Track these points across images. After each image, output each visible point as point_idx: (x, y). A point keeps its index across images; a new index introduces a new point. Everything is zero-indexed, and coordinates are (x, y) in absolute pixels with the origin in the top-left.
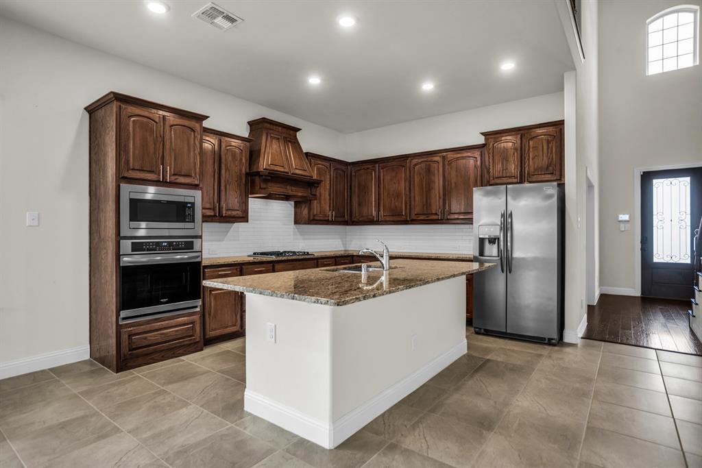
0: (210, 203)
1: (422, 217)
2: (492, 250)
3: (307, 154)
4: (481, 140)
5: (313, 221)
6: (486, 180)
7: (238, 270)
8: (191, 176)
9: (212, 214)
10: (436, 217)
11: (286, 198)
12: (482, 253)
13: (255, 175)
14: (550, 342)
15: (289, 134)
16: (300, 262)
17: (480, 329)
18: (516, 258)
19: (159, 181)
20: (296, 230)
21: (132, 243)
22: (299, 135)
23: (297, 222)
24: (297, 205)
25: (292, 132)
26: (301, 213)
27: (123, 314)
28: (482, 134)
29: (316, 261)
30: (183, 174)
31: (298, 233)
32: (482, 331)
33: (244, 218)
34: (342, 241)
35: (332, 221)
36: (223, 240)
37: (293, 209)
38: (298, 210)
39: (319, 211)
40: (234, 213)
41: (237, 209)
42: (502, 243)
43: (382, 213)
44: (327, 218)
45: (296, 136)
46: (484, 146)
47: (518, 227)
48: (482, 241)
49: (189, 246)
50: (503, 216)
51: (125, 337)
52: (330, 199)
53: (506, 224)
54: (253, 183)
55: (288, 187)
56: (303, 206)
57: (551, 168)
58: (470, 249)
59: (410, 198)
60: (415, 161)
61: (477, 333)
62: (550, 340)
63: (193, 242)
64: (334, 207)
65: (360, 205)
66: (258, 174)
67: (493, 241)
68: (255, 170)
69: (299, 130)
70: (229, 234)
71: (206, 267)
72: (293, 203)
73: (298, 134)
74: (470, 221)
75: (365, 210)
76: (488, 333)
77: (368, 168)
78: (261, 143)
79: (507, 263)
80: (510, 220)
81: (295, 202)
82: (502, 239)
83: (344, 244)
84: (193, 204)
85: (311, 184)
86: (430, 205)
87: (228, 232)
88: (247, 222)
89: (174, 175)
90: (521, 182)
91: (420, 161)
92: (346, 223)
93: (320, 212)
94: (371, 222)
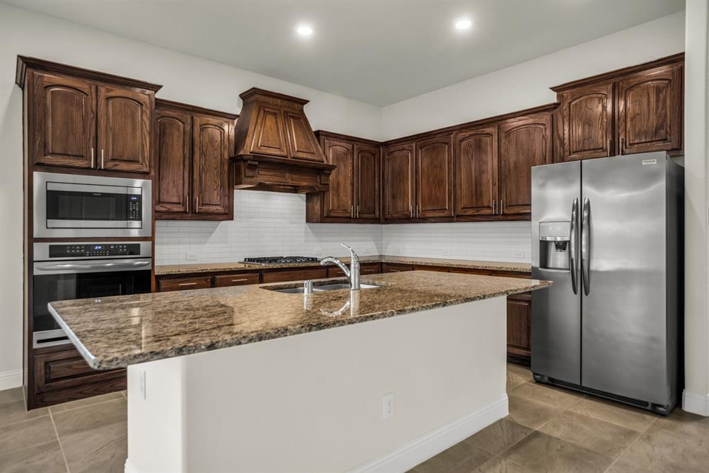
0: (179, 197)
1: (470, 212)
2: (559, 259)
3: (318, 133)
4: (553, 98)
6: (557, 154)
7: (209, 281)
8: (138, 162)
9: (182, 210)
10: (488, 212)
11: (295, 189)
12: (544, 262)
13: (239, 161)
14: (653, 410)
15: (292, 109)
16: (302, 271)
17: (542, 376)
18: (597, 272)
19: (89, 168)
20: (309, 230)
21: (50, 246)
22: (306, 108)
23: (309, 219)
24: (309, 198)
25: (300, 106)
26: (313, 208)
27: (37, 335)
28: (553, 89)
29: (325, 270)
30: (125, 158)
31: (311, 234)
32: (546, 379)
33: (228, 215)
34: (376, 244)
35: (356, 218)
36: (205, 243)
37: (305, 204)
38: (309, 205)
39: (336, 205)
40: (213, 209)
41: (217, 203)
42: (573, 249)
43: (420, 207)
44: (348, 215)
45: (302, 110)
46: (555, 106)
47: (602, 225)
48: (544, 246)
49: (133, 250)
50: (575, 207)
51: (40, 365)
52: (353, 191)
53: (581, 217)
54: (238, 170)
55: (287, 175)
56: (316, 199)
57: (662, 132)
58: (527, 257)
59: (455, 186)
60: (461, 135)
61: (538, 382)
62: (654, 405)
63: (139, 245)
64: (358, 201)
65: (393, 197)
66: (242, 158)
67: (562, 246)
68: (240, 154)
69: (309, 101)
70: (213, 235)
72: (305, 196)
73: (305, 106)
75: (400, 204)
76: (553, 383)
77: (404, 149)
79: (582, 278)
80: (585, 214)
81: (307, 194)
82: (573, 242)
83: (379, 248)
84: (140, 197)
85: (320, 170)
86: (481, 194)
87: (212, 232)
88: (232, 219)
89: (113, 160)
90: (613, 153)
91: (467, 134)
92: (376, 221)
93: (338, 207)
94: (407, 219)
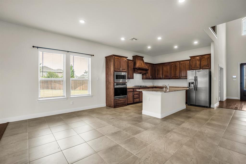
1: (174, 78)
2: (192, 85)
3: (145, 63)
4: (190, 58)
5: (147, 78)
6: (191, 68)
10: (177, 77)
11: (140, 73)
12: (189, 86)
14: (207, 107)
17: (189, 104)
18: (198, 88)
19: (120, 71)
20: (142, 81)
22: (144, 58)
23: (143, 79)
24: (142, 75)
25: (142, 58)
26: (144, 77)
27: (115, 97)
28: (190, 57)
29: (148, 88)
30: (124, 69)
32: (190, 105)
33: (133, 78)
35: (151, 78)
37: (142, 76)
39: (148, 76)
41: (132, 76)
42: (195, 84)
43: (163, 76)
45: (143, 59)
46: (190, 60)
47: (199, 79)
48: (190, 83)
50: (195, 77)
51: (115, 102)
52: (150, 73)
53: (196, 79)
54: (135, 70)
56: (144, 75)
57: (208, 65)
58: (186, 85)
59: (171, 73)
60: (172, 64)
61: (188, 105)
62: (207, 106)
64: (151, 75)
65: (157, 74)
66: (136, 68)
67: (192, 83)
68: (135, 67)
69: (144, 57)
71: (128, 88)
72: (141, 74)
73: (143, 58)
74: (187, 78)
75: (159, 76)
76: (191, 105)
78: (136, 61)
79: (196, 88)
80: (196, 78)
82: (194, 83)
83: (153, 84)
84: (126, 75)
85: (147, 70)
86: (176, 74)
87: (129, 81)
90: (200, 69)
92: (154, 79)
94: (161, 79)
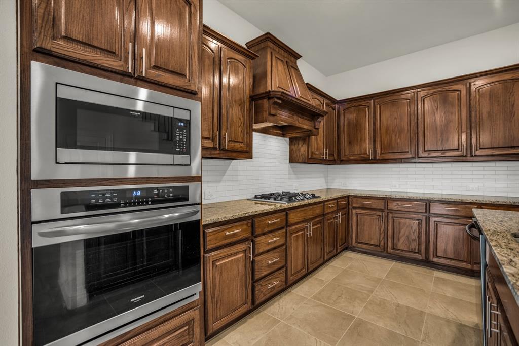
0: (209, 132)
3: (308, 85)
7: (250, 225)
8: (184, 76)
9: (211, 146)
10: (455, 154)
13: (263, 98)
15: (291, 56)
19: (124, 72)
20: (291, 169)
21: (62, 194)
22: (299, 63)
23: (292, 160)
24: (292, 141)
25: (292, 59)
26: (298, 150)
29: (322, 205)
30: (171, 69)
31: (292, 172)
33: (247, 153)
36: (220, 181)
37: (288, 147)
38: (293, 147)
39: (316, 148)
40: (238, 146)
41: (241, 141)
43: (378, 151)
44: (321, 156)
45: (296, 63)
49: (181, 197)
52: (324, 137)
54: (259, 109)
55: (295, 117)
56: (301, 143)
64: (328, 146)
65: (350, 143)
66: (268, 95)
68: (261, 91)
69: (301, 57)
70: (227, 174)
71: (207, 226)
72: (288, 139)
73: (298, 61)
75: (357, 149)
77: (360, 105)
78: (266, 63)
81: (290, 139)
84: (188, 123)
85: (315, 117)
87: (225, 171)
88: (251, 157)
89: (156, 67)
91: (432, 91)
92: (334, 162)
93: (317, 150)
94: (365, 160)
